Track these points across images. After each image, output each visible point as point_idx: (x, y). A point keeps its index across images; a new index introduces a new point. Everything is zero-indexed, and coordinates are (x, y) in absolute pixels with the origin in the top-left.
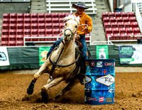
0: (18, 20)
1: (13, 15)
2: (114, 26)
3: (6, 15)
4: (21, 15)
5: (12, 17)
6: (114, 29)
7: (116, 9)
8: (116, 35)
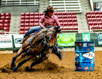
0: (31, 17)
1: (28, 14)
2: (94, 20)
3: (23, 14)
4: (32, 13)
5: (27, 15)
6: (94, 22)
7: (95, 9)
8: (95, 26)
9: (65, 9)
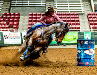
0: (38, 16)
6: (95, 23)
9: (69, 10)
